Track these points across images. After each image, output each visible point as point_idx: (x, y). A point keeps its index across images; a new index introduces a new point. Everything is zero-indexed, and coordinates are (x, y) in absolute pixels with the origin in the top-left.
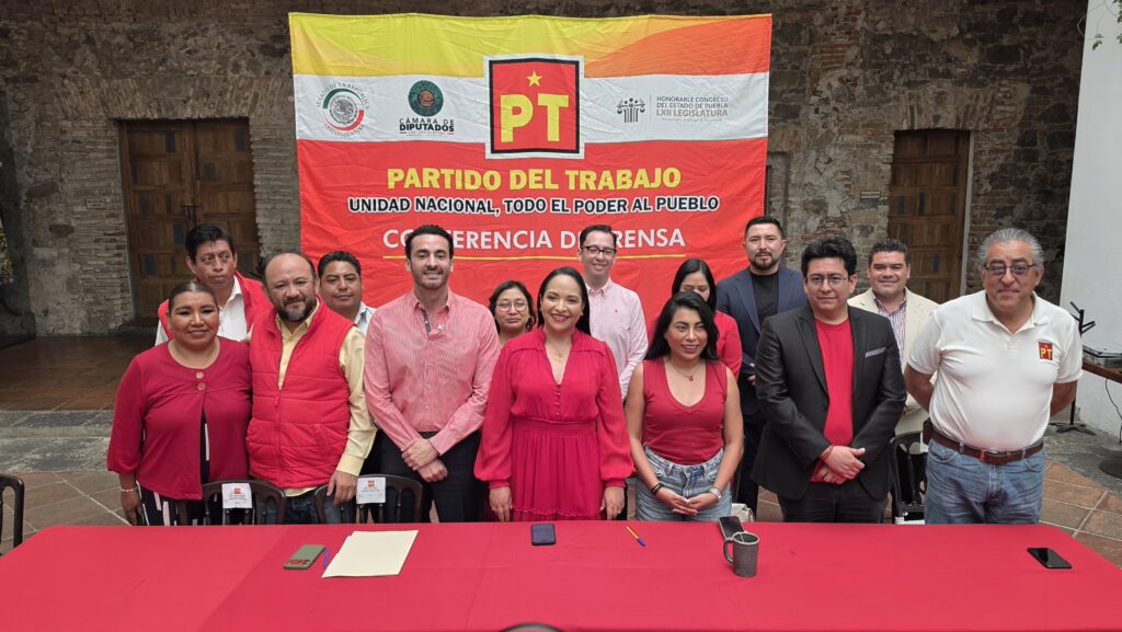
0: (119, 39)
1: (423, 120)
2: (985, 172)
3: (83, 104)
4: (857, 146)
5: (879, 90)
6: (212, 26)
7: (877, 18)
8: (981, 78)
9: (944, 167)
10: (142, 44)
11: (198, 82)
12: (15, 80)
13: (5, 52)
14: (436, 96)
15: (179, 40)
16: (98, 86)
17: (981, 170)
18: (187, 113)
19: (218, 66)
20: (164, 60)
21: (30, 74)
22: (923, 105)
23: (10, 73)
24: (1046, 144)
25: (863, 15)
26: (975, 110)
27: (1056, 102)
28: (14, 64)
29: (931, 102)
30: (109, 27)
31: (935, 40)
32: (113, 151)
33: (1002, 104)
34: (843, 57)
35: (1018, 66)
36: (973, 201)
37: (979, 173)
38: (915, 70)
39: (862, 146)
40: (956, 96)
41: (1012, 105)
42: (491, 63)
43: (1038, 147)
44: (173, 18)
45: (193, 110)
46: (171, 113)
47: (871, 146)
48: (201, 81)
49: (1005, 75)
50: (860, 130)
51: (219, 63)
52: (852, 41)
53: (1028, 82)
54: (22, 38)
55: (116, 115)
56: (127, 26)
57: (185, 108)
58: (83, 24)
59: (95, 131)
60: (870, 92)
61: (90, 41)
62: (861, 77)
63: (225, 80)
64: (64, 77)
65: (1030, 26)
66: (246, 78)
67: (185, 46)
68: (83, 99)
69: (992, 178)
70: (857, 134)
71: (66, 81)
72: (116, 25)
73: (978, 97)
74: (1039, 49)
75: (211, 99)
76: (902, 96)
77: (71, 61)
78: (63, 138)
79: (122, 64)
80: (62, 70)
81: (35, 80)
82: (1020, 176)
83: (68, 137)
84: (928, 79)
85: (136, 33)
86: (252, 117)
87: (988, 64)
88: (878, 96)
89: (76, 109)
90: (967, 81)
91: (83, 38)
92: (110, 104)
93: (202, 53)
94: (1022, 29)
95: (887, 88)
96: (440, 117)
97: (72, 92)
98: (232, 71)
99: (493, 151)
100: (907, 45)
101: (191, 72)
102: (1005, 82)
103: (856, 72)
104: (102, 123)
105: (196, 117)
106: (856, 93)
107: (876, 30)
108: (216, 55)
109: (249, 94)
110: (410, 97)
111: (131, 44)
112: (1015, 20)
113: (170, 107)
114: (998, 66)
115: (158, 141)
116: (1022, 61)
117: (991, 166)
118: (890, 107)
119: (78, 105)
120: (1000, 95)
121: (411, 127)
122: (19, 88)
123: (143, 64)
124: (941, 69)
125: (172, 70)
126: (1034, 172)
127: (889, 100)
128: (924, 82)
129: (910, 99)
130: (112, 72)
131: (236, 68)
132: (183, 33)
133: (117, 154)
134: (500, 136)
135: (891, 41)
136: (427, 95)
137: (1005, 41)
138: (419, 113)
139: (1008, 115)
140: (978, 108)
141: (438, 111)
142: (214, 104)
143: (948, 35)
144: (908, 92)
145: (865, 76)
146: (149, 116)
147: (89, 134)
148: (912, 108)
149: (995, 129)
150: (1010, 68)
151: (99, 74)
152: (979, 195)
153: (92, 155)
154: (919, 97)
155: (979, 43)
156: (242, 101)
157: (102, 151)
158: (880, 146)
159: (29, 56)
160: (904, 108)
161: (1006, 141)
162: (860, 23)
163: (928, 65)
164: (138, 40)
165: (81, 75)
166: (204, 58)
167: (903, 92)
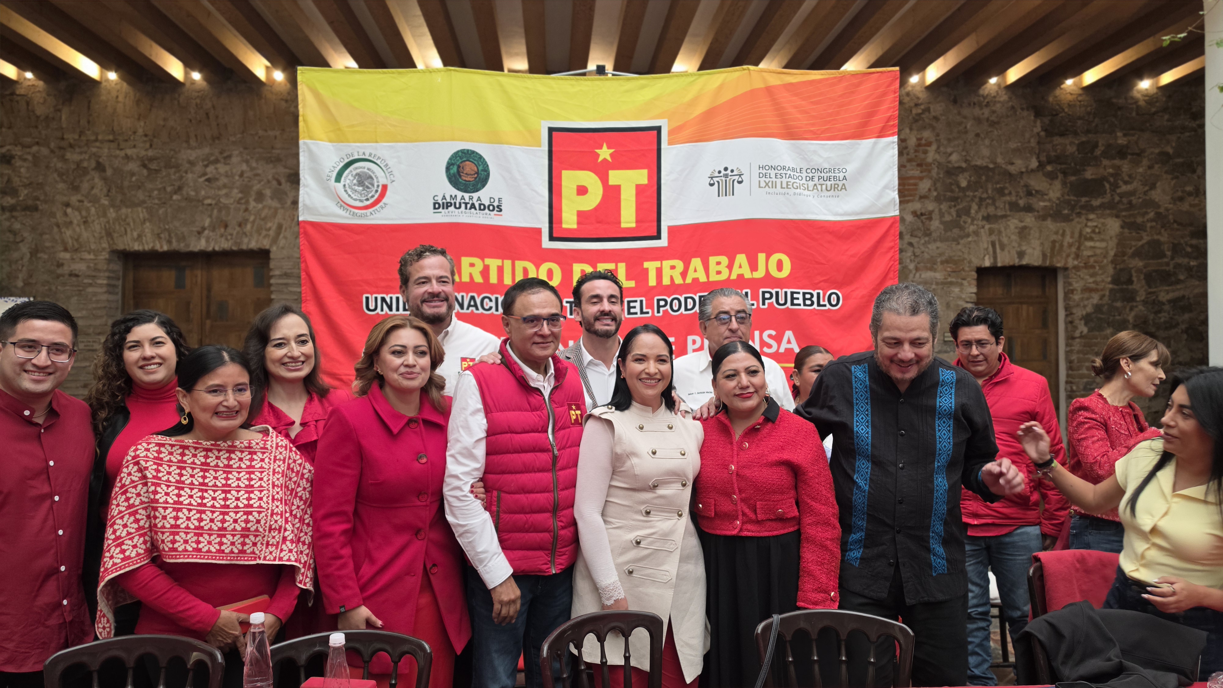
0: (133, 166)
1: (463, 198)
2: (1079, 312)
3: (85, 235)
4: (937, 284)
5: (955, 224)
6: (236, 153)
7: (949, 150)
8: (1066, 212)
9: (1031, 308)
10: (157, 171)
11: (215, 211)
12: (12, 209)
13: (6, 179)
14: (481, 168)
15: (199, 168)
16: (105, 215)
17: (1074, 311)
18: (201, 245)
19: (240, 195)
20: (180, 188)
21: (30, 202)
22: (1005, 240)
23: (9, 201)
24: (1143, 282)
25: (934, 147)
26: (1062, 246)
27: (1149, 238)
28: (14, 192)
29: (1013, 237)
30: (122, 153)
31: (1014, 172)
32: (114, 286)
33: (1091, 239)
34: (916, 190)
35: (1106, 200)
36: (1067, 345)
37: (1072, 314)
38: (994, 203)
39: (943, 283)
40: (1041, 231)
41: (1102, 240)
42: (551, 130)
43: (1136, 286)
44: (193, 143)
45: (207, 241)
46: (182, 245)
47: (951, 283)
48: (220, 211)
49: (1092, 209)
50: (939, 267)
51: (241, 192)
52: (924, 174)
53: (1117, 216)
54: (26, 164)
55: (121, 247)
56: (143, 153)
57: (199, 239)
58: (94, 150)
59: (95, 264)
60: (948, 226)
61: (100, 167)
62: (937, 211)
63: (246, 210)
64: (67, 205)
65: (1114, 159)
66: (270, 208)
67: (205, 174)
68: (86, 229)
69: (1087, 319)
70: (935, 270)
71: (69, 210)
72: (129, 152)
73: (1064, 231)
74: (1126, 183)
75: (229, 230)
76: (982, 230)
77: (76, 189)
78: (59, 271)
79: (133, 193)
80: (65, 199)
81: (36, 209)
82: (1118, 318)
83: (66, 270)
84: (1008, 213)
85: (151, 159)
86: (274, 249)
87: (1072, 198)
88: (956, 231)
89: (77, 240)
90: (1051, 216)
91: (93, 164)
92: (115, 235)
93: (224, 180)
94: (1105, 162)
95: (965, 222)
96: (484, 195)
97: (75, 222)
98: (255, 200)
99: (552, 238)
100: (984, 178)
101: (209, 201)
102: (1092, 216)
103: (930, 206)
104: (105, 255)
105: (210, 249)
106: (932, 228)
107: (949, 162)
108: (238, 184)
109: (272, 225)
110: (448, 169)
111: (145, 172)
112: (1098, 152)
113: (182, 238)
114: (1084, 200)
115: (168, 277)
116: (1109, 195)
117: (1085, 307)
118: (970, 243)
119: (79, 236)
120: (1088, 230)
121: (448, 205)
122: (16, 218)
123: (156, 192)
124: (1021, 203)
125: (188, 199)
126: (1133, 314)
127: (968, 235)
128: (1005, 216)
129: (990, 234)
130: (121, 201)
131: (260, 197)
132: (203, 160)
133: (119, 290)
134: (560, 222)
135: (966, 175)
136: (469, 167)
137: (1089, 174)
138: (458, 189)
139: (1098, 252)
140: (1065, 244)
141: (484, 186)
142: (231, 235)
143: (1027, 167)
144: (987, 227)
145: (940, 210)
146: (158, 247)
147: (88, 267)
148: (993, 244)
149: (1087, 266)
150: (1096, 202)
151: (106, 203)
152: (1073, 338)
153: (90, 290)
154: (1000, 232)
155: (1060, 176)
156: (264, 233)
157: (101, 285)
158: (962, 284)
159: (31, 184)
160: (985, 242)
161: (1099, 279)
162: (931, 155)
163: (1008, 198)
164: (154, 166)
165: (87, 204)
166: (225, 186)
167: (983, 227)
